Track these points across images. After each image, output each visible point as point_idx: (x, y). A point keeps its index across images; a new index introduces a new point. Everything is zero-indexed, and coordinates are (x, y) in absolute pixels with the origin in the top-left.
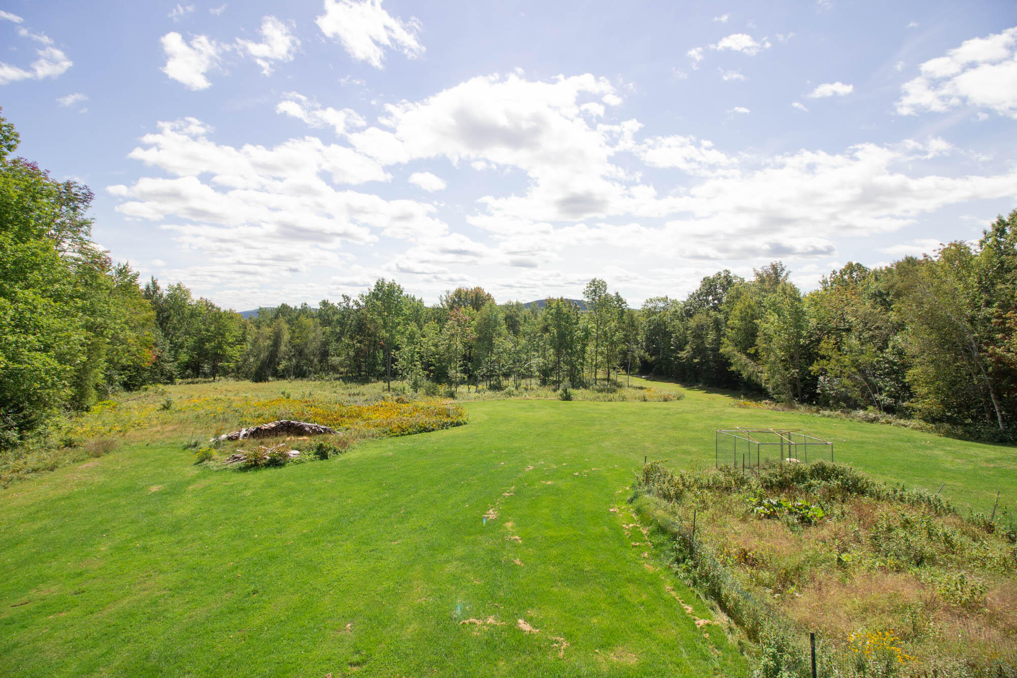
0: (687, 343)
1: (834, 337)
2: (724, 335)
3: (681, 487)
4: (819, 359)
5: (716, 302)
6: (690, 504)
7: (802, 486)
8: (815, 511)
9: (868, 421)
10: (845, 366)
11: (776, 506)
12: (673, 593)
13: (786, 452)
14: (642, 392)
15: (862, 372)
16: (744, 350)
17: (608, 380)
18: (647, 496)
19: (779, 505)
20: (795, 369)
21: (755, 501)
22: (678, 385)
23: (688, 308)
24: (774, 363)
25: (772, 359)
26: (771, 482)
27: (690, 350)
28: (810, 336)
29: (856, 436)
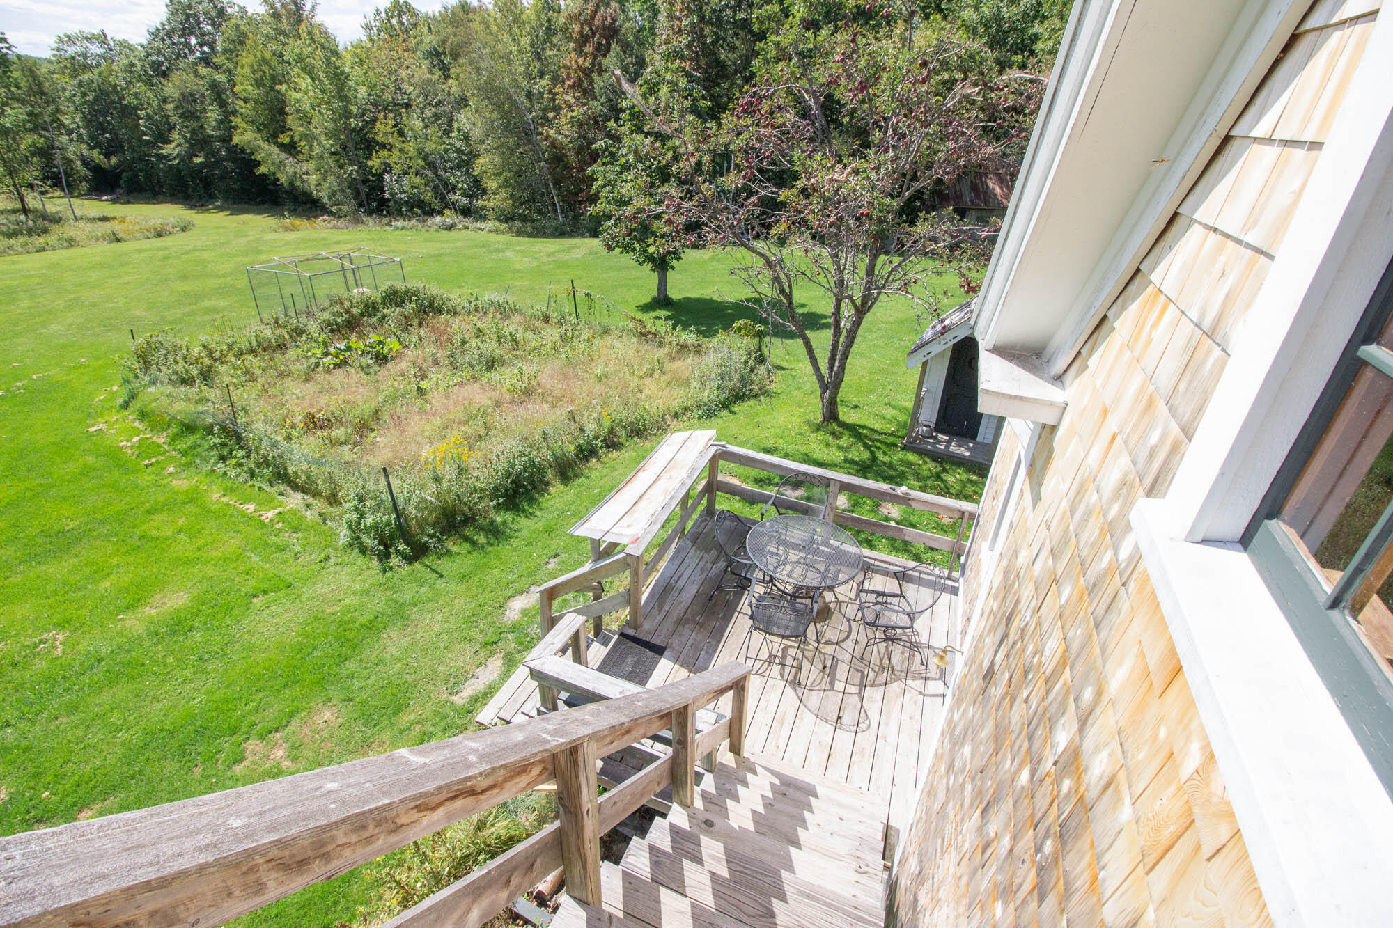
0: (172, 128)
1: (392, 115)
2: (235, 113)
3: (207, 362)
4: (377, 148)
5: (206, 49)
6: (227, 380)
7: (374, 319)
8: (392, 344)
9: (446, 229)
10: (411, 158)
11: (345, 351)
12: (225, 499)
13: (351, 282)
14: (106, 227)
15: (431, 165)
16: (272, 138)
17: (25, 211)
18: (152, 389)
19: (349, 349)
20: (352, 166)
21: (319, 352)
22: (179, 206)
23: (154, 58)
24: (321, 157)
25: (317, 150)
26: (337, 323)
27: (183, 141)
28: (363, 115)
29: (432, 248)
